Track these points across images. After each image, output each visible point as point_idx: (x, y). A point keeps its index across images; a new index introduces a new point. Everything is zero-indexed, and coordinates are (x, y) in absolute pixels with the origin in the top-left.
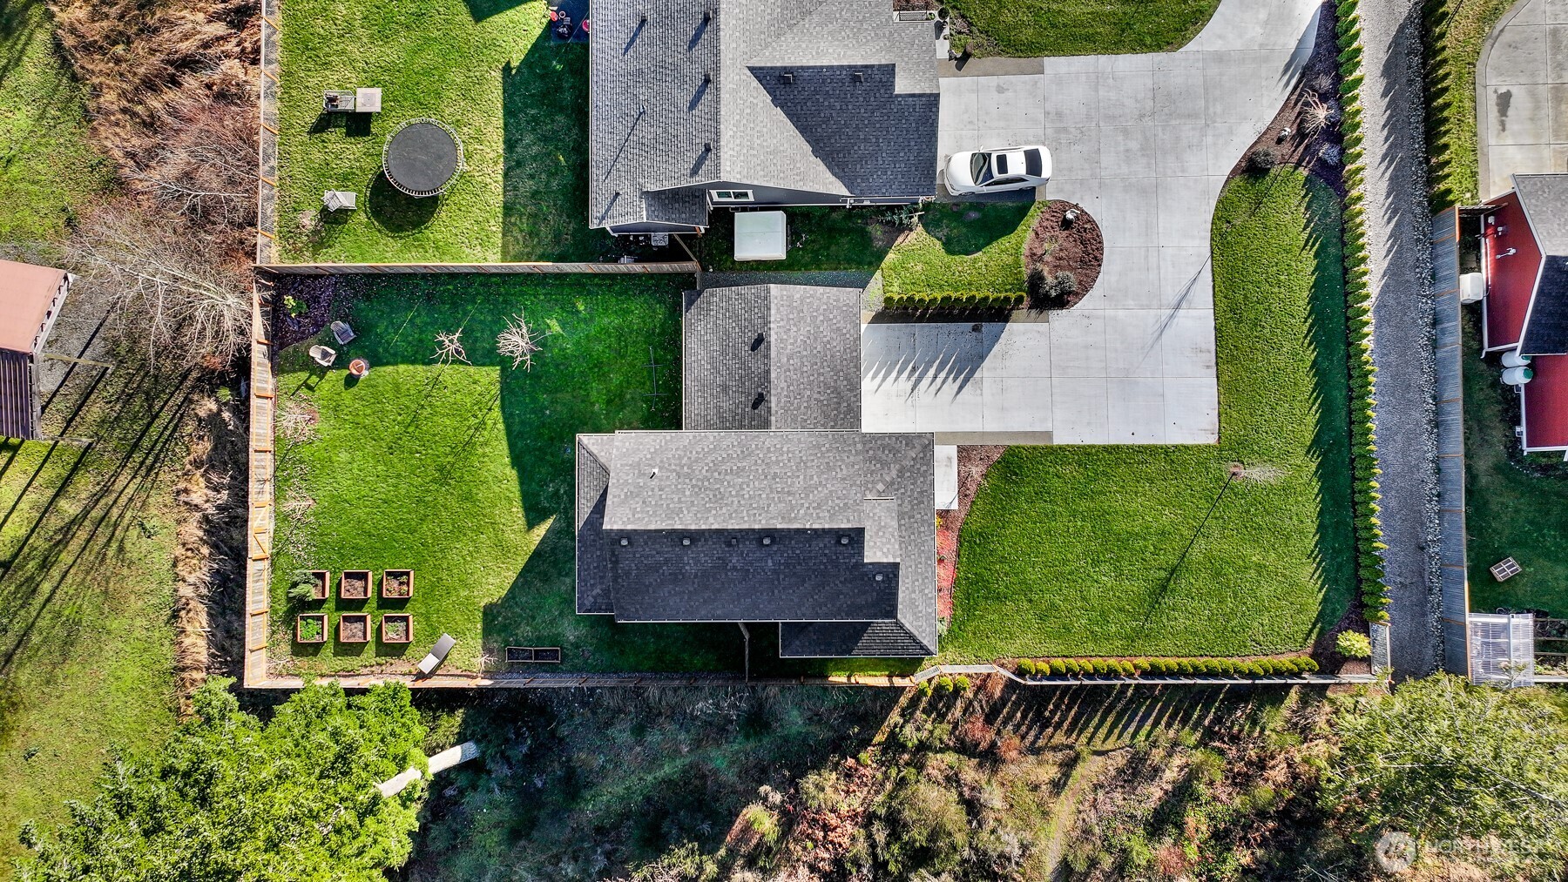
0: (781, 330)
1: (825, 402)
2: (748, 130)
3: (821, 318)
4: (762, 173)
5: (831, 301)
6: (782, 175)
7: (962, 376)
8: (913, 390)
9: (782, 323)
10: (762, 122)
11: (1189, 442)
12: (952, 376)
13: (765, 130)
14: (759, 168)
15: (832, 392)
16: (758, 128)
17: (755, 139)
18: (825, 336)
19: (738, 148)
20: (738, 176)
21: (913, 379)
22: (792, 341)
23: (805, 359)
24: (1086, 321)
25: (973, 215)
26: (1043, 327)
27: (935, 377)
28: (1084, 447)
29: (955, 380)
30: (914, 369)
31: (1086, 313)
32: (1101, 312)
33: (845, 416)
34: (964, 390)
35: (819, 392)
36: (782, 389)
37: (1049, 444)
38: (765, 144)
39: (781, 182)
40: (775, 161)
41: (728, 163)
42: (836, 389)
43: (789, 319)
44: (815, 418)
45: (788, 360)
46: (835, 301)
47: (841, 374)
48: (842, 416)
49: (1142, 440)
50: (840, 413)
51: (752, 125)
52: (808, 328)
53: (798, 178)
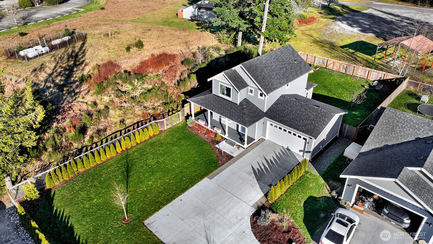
0: (317, 111)
1: (283, 112)
2: (406, 123)
3: (313, 123)
4: (384, 121)
5: (317, 128)
6: (380, 128)
7: (257, 171)
8: (265, 159)
9: (319, 111)
10: (409, 130)
11: (156, 214)
12: (260, 169)
13: (405, 130)
14: (387, 121)
15: (285, 115)
16: (406, 127)
17: (401, 124)
18: (306, 121)
19: (399, 116)
20: (386, 113)
21: (269, 161)
22: (311, 112)
23: (302, 113)
24: (240, 218)
25: (322, 215)
26: (252, 204)
27: (264, 165)
28: (195, 184)
29: (258, 169)
30: (272, 162)
31: (243, 221)
32: (238, 226)
33: (274, 115)
34: (252, 168)
35: (287, 112)
36: (296, 103)
37: (208, 176)
38: (398, 127)
39: (377, 127)
40: (388, 128)
41: (394, 111)
42: (285, 116)
43: (319, 114)
44: (280, 108)
45: (305, 108)
46: (317, 129)
47: (289, 120)
48: (275, 114)
49: (176, 202)
50: (276, 114)
51: (409, 126)
52: (312, 118)
53: (376, 134)
